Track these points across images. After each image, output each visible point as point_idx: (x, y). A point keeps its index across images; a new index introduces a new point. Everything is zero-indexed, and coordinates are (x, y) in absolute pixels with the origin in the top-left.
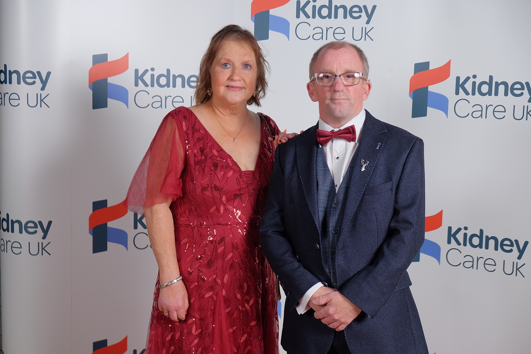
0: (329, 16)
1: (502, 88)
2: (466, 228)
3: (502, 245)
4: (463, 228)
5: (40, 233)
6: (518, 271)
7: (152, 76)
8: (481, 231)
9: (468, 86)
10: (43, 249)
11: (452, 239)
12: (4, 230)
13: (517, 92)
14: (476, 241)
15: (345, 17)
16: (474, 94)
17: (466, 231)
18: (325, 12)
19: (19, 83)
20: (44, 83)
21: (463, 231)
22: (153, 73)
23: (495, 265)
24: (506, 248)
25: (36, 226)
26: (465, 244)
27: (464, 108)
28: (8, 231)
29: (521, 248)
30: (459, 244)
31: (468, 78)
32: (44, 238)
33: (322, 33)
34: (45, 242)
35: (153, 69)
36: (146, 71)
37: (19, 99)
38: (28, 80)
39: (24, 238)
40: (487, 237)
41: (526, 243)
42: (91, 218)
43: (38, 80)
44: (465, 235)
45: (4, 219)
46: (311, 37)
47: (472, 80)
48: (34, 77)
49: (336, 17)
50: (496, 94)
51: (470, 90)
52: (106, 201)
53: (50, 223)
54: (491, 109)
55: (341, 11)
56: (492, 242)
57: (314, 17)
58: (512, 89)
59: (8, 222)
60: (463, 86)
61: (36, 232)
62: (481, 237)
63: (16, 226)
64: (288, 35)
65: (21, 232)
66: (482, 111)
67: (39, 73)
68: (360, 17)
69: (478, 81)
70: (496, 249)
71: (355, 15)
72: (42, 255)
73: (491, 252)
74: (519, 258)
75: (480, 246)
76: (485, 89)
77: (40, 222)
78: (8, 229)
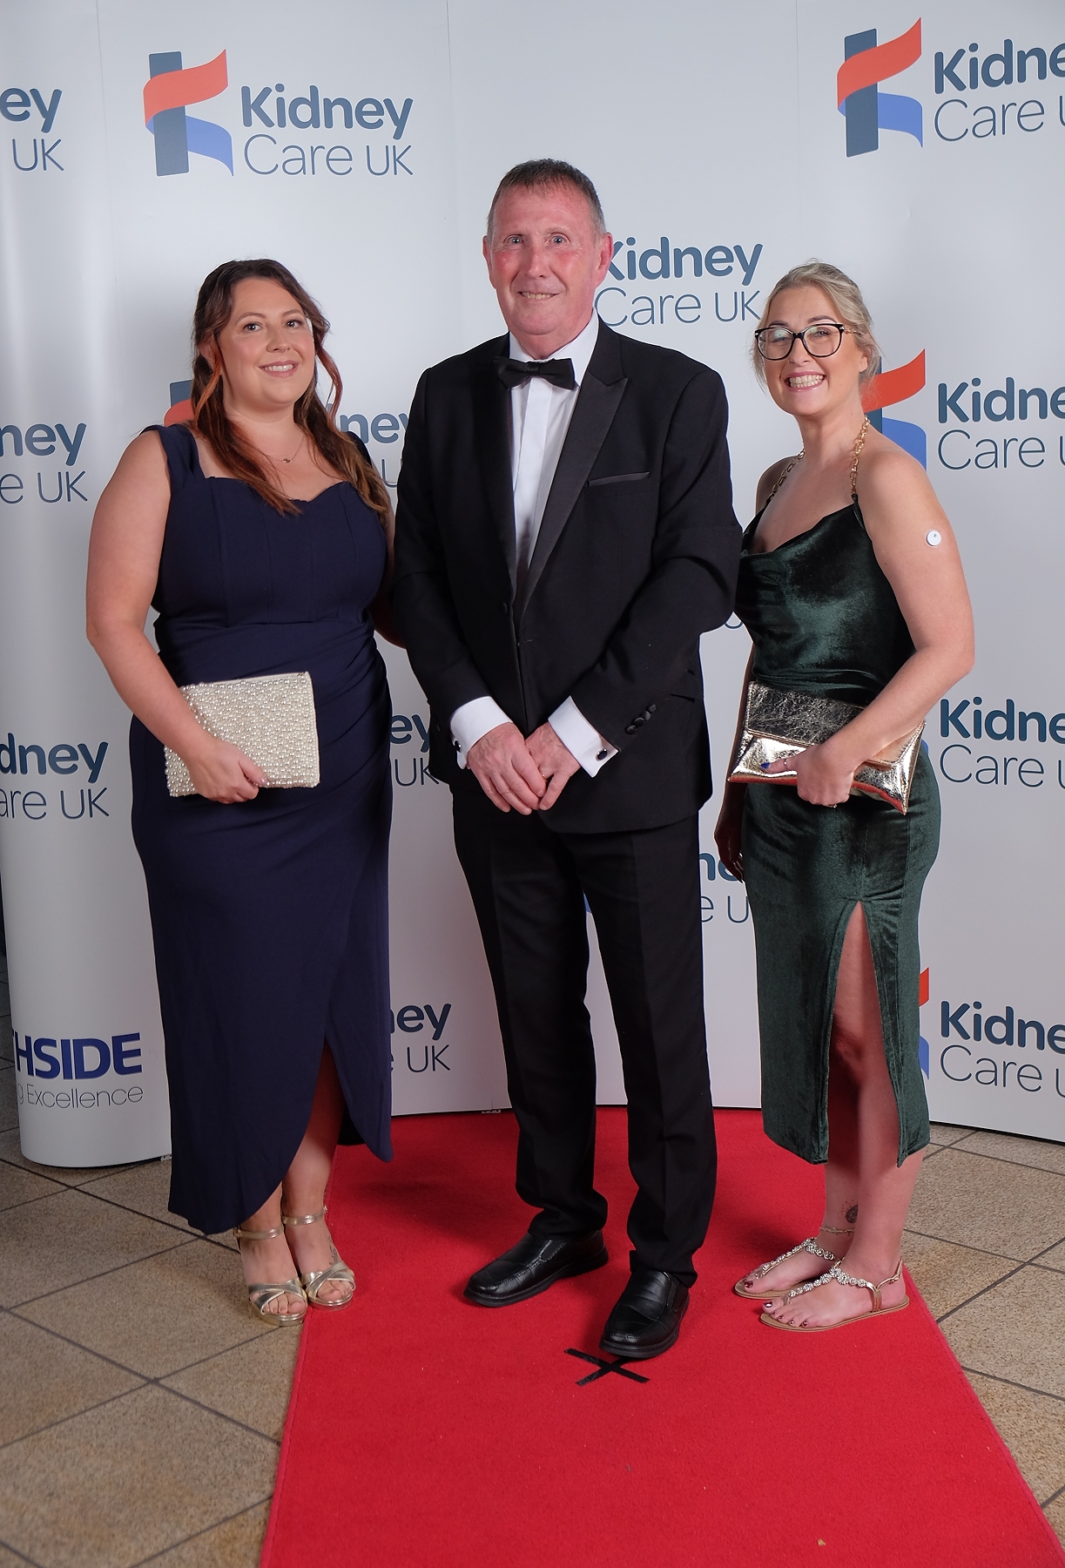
0: (665, 272)
1: (1033, 402)
2: (978, 701)
3: (1054, 728)
4: (972, 700)
5: (84, 770)
8: (1010, 704)
9: (965, 403)
10: (91, 803)
12: (5, 771)
14: (1000, 725)
15: (698, 273)
16: (977, 418)
17: (978, 707)
18: (654, 264)
19: (19, 452)
20: (73, 449)
21: (972, 707)
23: (1042, 771)
25: (74, 756)
26: (978, 734)
27: (958, 449)
28: (14, 771)
30: (965, 734)
31: (963, 386)
32: (93, 779)
33: (652, 309)
34: (96, 788)
37: (21, 487)
38: (37, 445)
39: (49, 784)
40: (1021, 714)
43: (59, 443)
44: (977, 714)
45: (2, 747)
46: (629, 318)
47: (971, 389)
48: (51, 437)
49: (679, 273)
50: (1023, 416)
51: (969, 412)
53: (103, 747)
54: (1013, 448)
55: (688, 261)
56: (1032, 725)
57: (632, 276)
58: (1056, 402)
59: (11, 751)
60: (953, 403)
61: (74, 768)
62: (1009, 717)
63: (32, 758)
65: (42, 770)
66: (996, 452)
67: (60, 428)
68: (729, 270)
69: (984, 391)
70: (1042, 738)
71: (718, 267)
72: (91, 816)
73: (1032, 746)
75: (1009, 734)
76: (999, 405)
77: (83, 747)
78: (12, 768)
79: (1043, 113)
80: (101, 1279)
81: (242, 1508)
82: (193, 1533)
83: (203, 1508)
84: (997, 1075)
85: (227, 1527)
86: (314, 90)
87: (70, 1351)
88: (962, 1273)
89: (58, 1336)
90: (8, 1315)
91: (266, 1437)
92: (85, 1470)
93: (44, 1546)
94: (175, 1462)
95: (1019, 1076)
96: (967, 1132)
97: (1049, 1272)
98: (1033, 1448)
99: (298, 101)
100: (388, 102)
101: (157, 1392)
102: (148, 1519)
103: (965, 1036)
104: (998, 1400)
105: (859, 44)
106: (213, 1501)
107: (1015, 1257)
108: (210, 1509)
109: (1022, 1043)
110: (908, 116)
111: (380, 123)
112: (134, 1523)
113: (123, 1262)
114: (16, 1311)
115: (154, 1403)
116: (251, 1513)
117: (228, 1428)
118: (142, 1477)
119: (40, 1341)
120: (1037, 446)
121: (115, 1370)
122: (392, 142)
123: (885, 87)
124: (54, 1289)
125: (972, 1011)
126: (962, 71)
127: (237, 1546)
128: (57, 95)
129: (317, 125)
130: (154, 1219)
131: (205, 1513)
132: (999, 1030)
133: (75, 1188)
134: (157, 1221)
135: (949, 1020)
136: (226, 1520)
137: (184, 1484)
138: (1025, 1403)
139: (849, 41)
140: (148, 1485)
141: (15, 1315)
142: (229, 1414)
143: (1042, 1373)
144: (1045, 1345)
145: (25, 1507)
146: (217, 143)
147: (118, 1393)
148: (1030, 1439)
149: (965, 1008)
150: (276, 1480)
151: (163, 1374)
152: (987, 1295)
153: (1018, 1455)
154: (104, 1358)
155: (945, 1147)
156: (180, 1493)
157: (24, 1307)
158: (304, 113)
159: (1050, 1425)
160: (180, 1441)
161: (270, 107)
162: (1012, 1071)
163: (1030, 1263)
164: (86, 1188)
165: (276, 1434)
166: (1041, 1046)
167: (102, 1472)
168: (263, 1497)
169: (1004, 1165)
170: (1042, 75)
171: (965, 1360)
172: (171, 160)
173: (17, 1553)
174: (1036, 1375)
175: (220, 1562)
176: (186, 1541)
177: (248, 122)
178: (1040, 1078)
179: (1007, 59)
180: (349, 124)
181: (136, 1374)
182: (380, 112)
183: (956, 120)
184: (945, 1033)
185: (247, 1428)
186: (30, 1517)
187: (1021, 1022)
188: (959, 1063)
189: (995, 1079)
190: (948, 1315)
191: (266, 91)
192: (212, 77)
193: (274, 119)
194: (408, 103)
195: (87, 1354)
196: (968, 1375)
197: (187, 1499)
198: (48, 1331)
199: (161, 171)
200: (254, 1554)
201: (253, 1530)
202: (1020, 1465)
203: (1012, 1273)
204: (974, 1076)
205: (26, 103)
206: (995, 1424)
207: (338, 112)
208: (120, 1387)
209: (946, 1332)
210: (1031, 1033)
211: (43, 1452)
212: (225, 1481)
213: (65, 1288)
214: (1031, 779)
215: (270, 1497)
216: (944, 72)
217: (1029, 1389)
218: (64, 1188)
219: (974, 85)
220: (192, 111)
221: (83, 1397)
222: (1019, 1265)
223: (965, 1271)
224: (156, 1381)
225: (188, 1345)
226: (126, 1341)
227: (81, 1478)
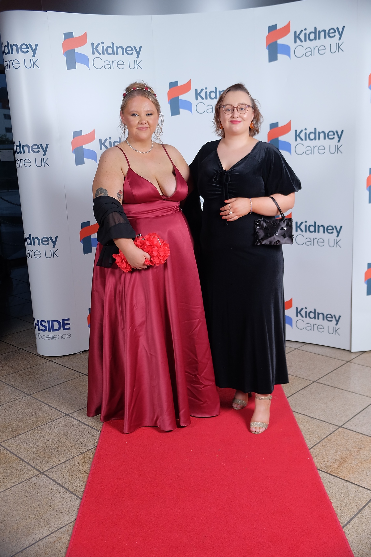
0: (215, 98)
1: (322, 135)
2: (306, 222)
3: (327, 229)
4: (304, 222)
5: (51, 244)
6: (337, 245)
7: (110, 142)
8: (315, 223)
9: (303, 135)
10: (54, 254)
11: (298, 229)
12: (29, 244)
13: (331, 137)
14: (312, 229)
17: (306, 224)
18: (213, 95)
19: (29, 152)
20: (45, 151)
21: (304, 224)
22: (110, 140)
23: (324, 242)
24: (329, 231)
25: (48, 240)
26: (306, 231)
27: (301, 149)
28: (31, 245)
29: (338, 230)
30: (302, 231)
31: (302, 131)
32: (54, 247)
34: (55, 249)
35: (110, 138)
36: (106, 140)
37: (30, 162)
38: (35, 150)
39: (42, 248)
40: (318, 225)
41: (341, 227)
42: (81, 233)
43: (41, 150)
44: (306, 226)
45: (28, 238)
46: (206, 111)
47: (304, 131)
48: (39, 148)
50: (319, 139)
51: (303, 137)
52: (89, 222)
53: (57, 237)
54: (316, 149)
56: (321, 229)
57: (206, 98)
58: (328, 135)
59: (30, 239)
60: (299, 135)
61: (48, 243)
63: (36, 241)
64: (191, 111)
65: (39, 244)
66: (311, 150)
67: (41, 145)
69: (308, 132)
70: (324, 232)
72: (54, 257)
73: (321, 235)
74: (338, 236)
75: (315, 231)
76: (312, 136)
77: (51, 238)
78: (31, 244)
79: (325, 49)
80: (56, 386)
81: (88, 449)
82: (74, 456)
83: (78, 450)
84: (312, 328)
85: (83, 455)
86: (113, 44)
87: (46, 406)
88: (296, 384)
89: (43, 402)
90: (29, 397)
91: (97, 430)
92: (46, 439)
93: (33, 460)
94: (71, 437)
95: (318, 328)
96: (303, 344)
97: (320, 384)
98: (309, 433)
99: (108, 47)
100: (135, 47)
101: (68, 418)
102: (62, 452)
103: (303, 317)
104: (301, 420)
105: (272, 28)
106: (80, 448)
107: (311, 380)
108: (79, 450)
109: (318, 319)
110: (286, 50)
111: (132, 53)
112: (58, 454)
113: (63, 381)
114: (32, 395)
115: (67, 421)
116: (90, 451)
117: (87, 427)
118: (62, 441)
119: (38, 404)
120: (322, 148)
121: (57, 411)
122: (136, 59)
123: (280, 41)
124: (43, 389)
125: (304, 310)
126: (302, 37)
127: (86, 460)
128: (37, 45)
129: (114, 54)
130: (72, 369)
131: (78, 451)
132: (312, 315)
133: (51, 361)
134: (74, 370)
135: (298, 312)
136: (83, 453)
137: (73, 443)
138: (308, 421)
139: (269, 27)
140: (63, 443)
141: (32, 397)
142: (87, 424)
143: (314, 413)
144: (316, 405)
145: (29, 449)
146: (85, 60)
147: (58, 418)
148: (308, 431)
149: (302, 309)
150: (98, 442)
151: (71, 413)
152: (302, 391)
153: (305, 435)
154: (55, 408)
155: (296, 349)
156: (71, 446)
157: (34, 394)
158: (110, 51)
159: (315, 427)
160: (73, 431)
161: (100, 49)
162: (316, 326)
163: (315, 382)
164: (55, 361)
165: (99, 429)
166: (324, 319)
167: (51, 440)
168: (94, 446)
169: (312, 354)
170: (325, 37)
171: (293, 408)
172: (71, 65)
173: (25, 462)
174: (312, 413)
175: (80, 464)
176: (72, 458)
177: (93, 53)
178: (323, 328)
179: (315, 33)
180: (123, 54)
181: (63, 413)
182: (132, 50)
183: (300, 51)
184: (297, 316)
185: (92, 428)
186: (30, 452)
187: (318, 313)
188: (301, 324)
189: (311, 329)
190: (290, 396)
191: (99, 44)
192: (83, 40)
193: (102, 53)
194: (141, 47)
195: (50, 407)
196: (294, 413)
197: (73, 447)
198: (40, 401)
199: (68, 68)
200: (90, 462)
201: (91, 455)
202: (305, 438)
203: (310, 384)
204: (305, 328)
205: (28, 48)
206: (299, 427)
207: (120, 50)
208: (58, 416)
209: (289, 401)
210: (321, 316)
211: (35, 434)
212: (84, 442)
213: (46, 389)
214: (321, 244)
215: (96, 446)
216: (297, 37)
217: (310, 417)
218: (49, 361)
219: (305, 41)
220: (77, 50)
221: (48, 419)
222: (312, 382)
223: (297, 384)
224: (68, 415)
225: (78, 405)
226: (61, 404)
227: (45, 441)
